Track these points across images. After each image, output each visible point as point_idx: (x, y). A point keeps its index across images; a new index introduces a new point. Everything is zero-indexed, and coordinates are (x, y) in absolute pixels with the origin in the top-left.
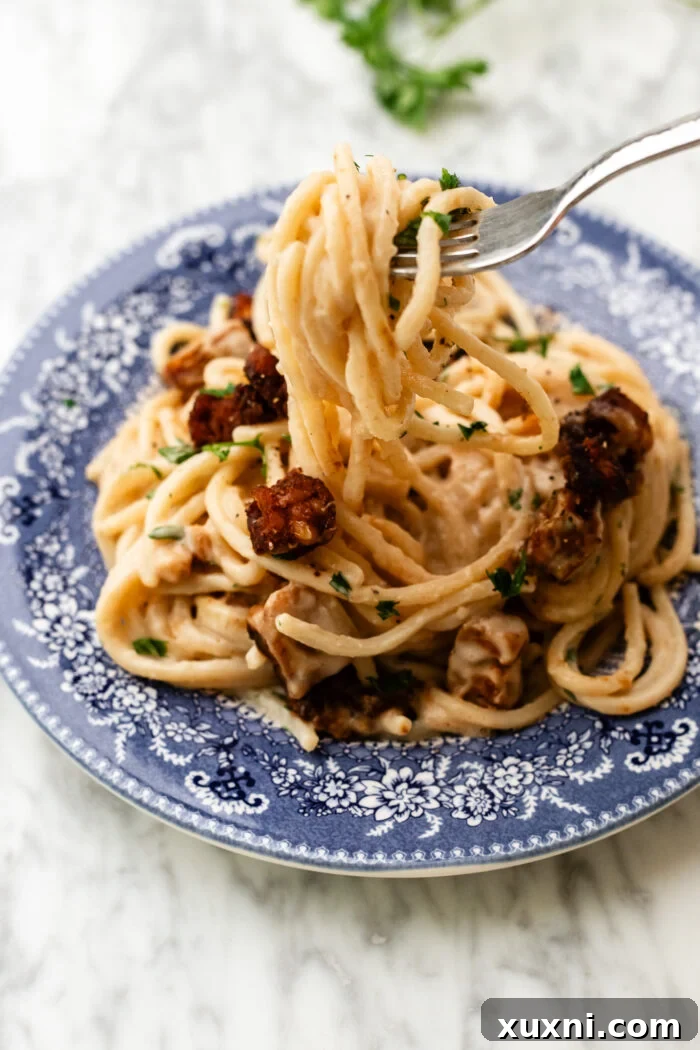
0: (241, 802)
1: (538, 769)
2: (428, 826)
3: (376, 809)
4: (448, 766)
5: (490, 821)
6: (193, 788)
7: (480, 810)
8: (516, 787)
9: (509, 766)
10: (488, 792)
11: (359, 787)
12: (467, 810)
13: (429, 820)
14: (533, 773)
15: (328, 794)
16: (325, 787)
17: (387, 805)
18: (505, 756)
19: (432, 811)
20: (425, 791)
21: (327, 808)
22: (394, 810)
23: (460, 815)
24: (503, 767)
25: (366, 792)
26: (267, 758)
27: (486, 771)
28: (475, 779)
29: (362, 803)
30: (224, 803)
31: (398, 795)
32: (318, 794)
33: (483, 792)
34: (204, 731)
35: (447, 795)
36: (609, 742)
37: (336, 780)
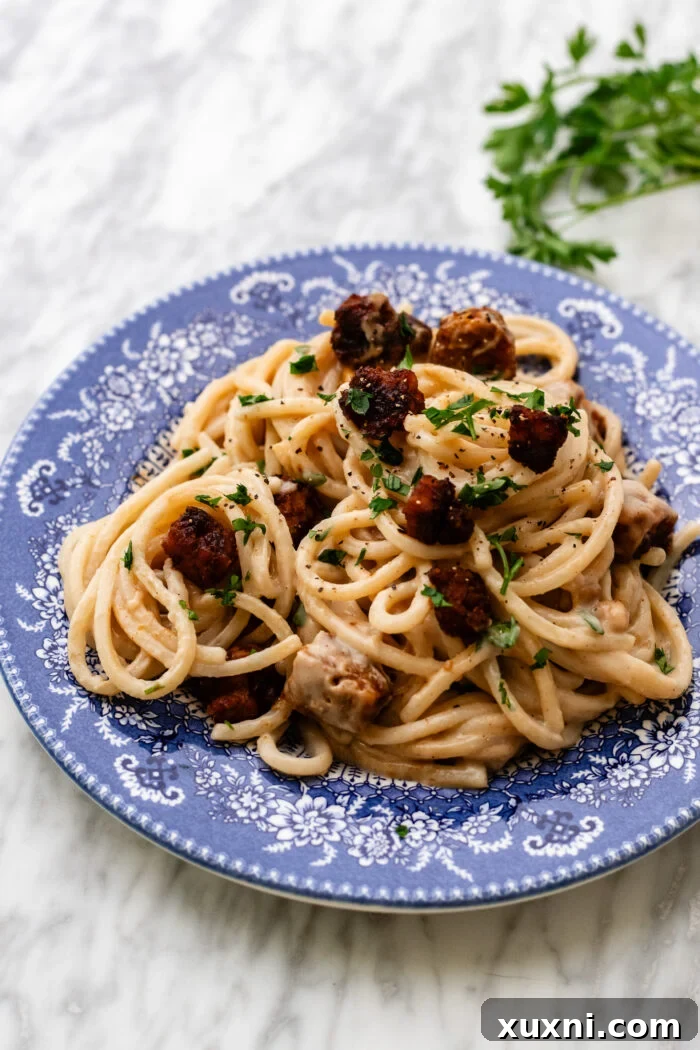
0: (159, 792)
1: (443, 829)
2: (323, 856)
3: (280, 828)
4: (362, 805)
5: (381, 865)
6: (120, 770)
7: (375, 853)
8: (417, 841)
9: (417, 820)
10: (389, 838)
11: (273, 804)
12: (363, 850)
13: (325, 851)
14: (437, 832)
15: (242, 803)
16: (241, 796)
17: (292, 827)
18: (417, 810)
19: (331, 843)
20: (333, 823)
21: (236, 816)
22: (297, 834)
23: (355, 853)
24: (412, 819)
25: (278, 811)
26: (197, 757)
27: (394, 819)
28: (383, 824)
29: (268, 820)
30: (143, 789)
31: (305, 821)
32: (232, 802)
33: (385, 837)
34: (148, 719)
35: (351, 832)
36: (516, 820)
37: (254, 793)
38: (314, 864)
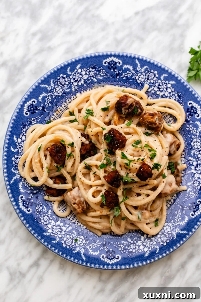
0: (26, 208)
1: (85, 244)
2: (55, 240)
3: (49, 229)
4: (71, 229)
5: (67, 248)
6: (20, 199)
7: (67, 244)
8: (78, 244)
10: (72, 241)
11: (50, 221)
12: (65, 242)
13: (57, 239)
15: (44, 218)
16: (44, 216)
17: (52, 229)
18: (82, 236)
19: (59, 237)
20: (61, 232)
21: (41, 222)
22: (52, 232)
23: (63, 242)
24: (80, 238)
25: (51, 223)
26: (39, 201)
27: (76, 236)
28: (73, 236)
29: (48, 225)
30: (23, 206)
31: (56, 229)
32: (42, 217)
34: (31, 187)
35: (65, 236)
36: (103, 248)
37: (48, 216)
38: (53, 242)
